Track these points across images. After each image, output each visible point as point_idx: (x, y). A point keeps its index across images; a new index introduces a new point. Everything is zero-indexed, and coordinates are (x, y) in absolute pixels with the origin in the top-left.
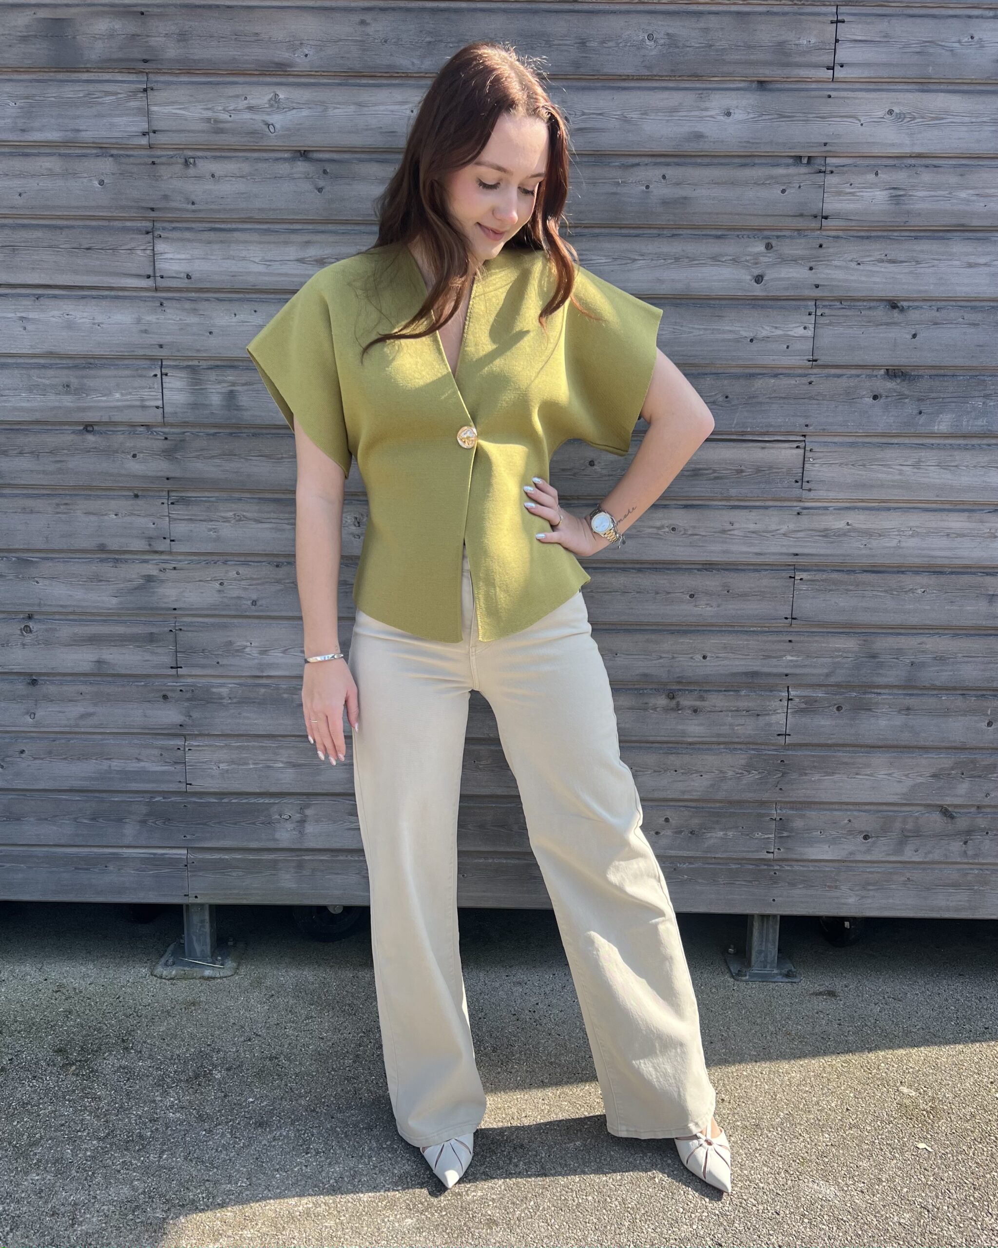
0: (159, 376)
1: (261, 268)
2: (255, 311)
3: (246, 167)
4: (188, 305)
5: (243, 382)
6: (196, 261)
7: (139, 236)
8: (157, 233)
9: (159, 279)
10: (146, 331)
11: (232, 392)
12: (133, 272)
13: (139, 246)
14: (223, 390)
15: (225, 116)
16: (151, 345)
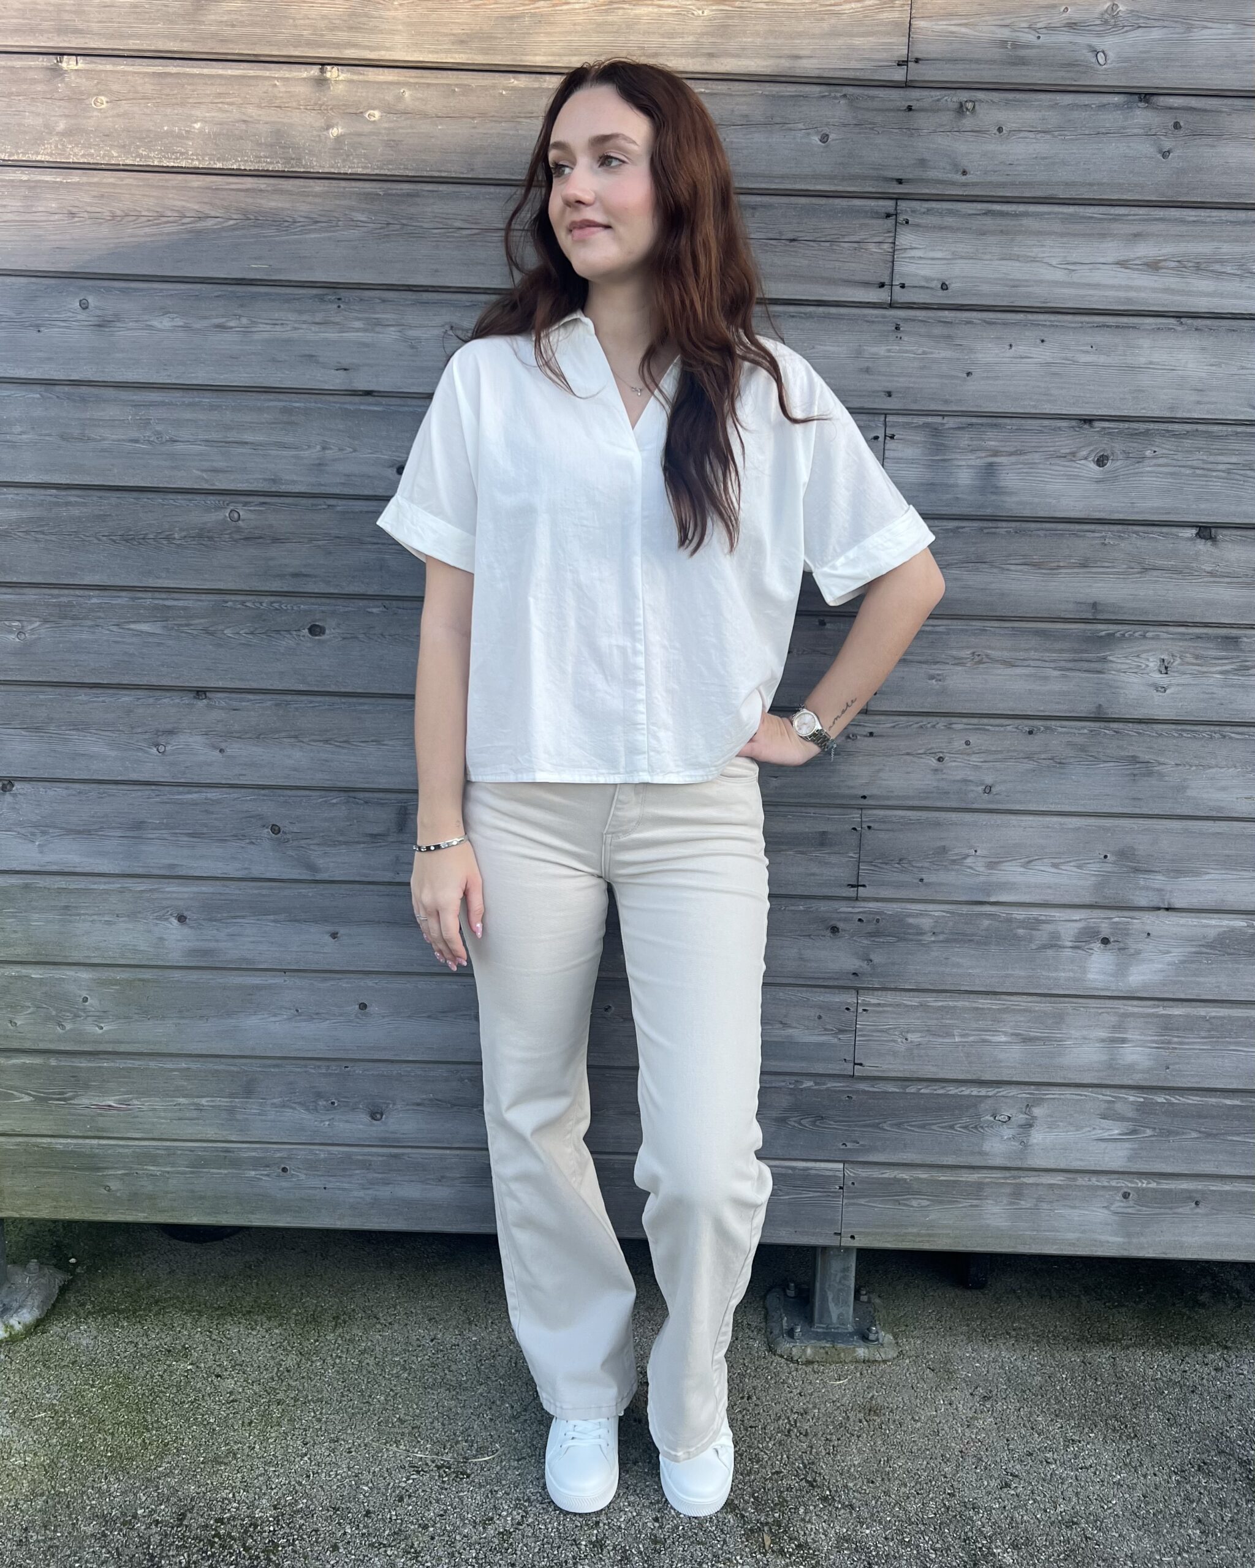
0: (881, 439)
1: (1059, 275)
2: (1043, 341)
3: (1053, 118)
4: (938, 330)
5: (1013, 449)
6: (959, 261)
7: (874, 221)
8: (901, 218)
9: (897, 289)
10: (867, 370)
11: (991, 465)
12: (857, 278)
13: (874, 235)
14: (979, 462)
15: (1031, 37)
16: (873, 392)
